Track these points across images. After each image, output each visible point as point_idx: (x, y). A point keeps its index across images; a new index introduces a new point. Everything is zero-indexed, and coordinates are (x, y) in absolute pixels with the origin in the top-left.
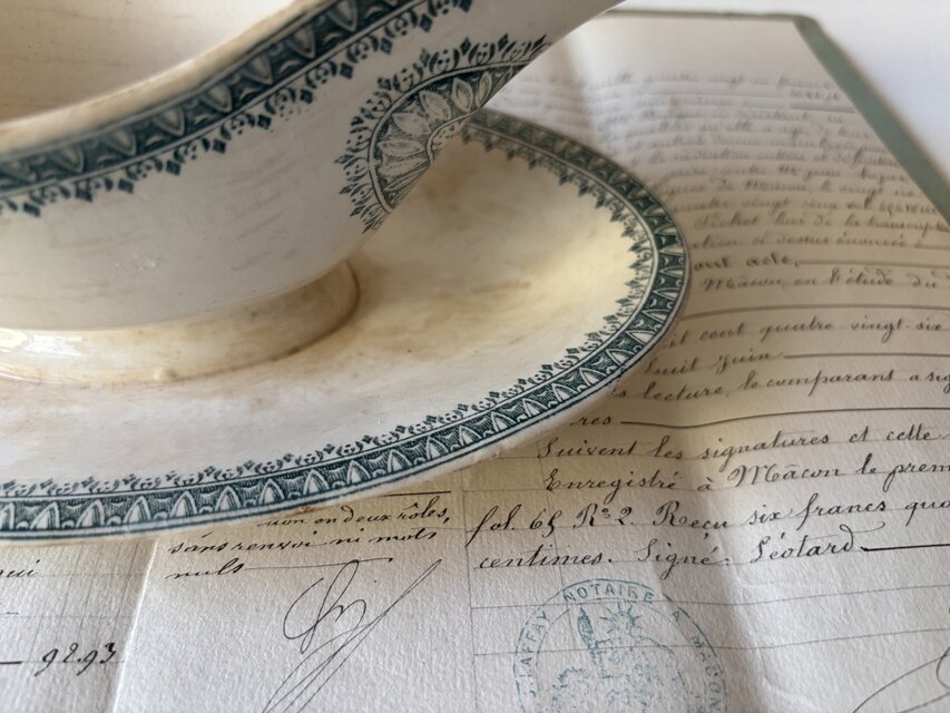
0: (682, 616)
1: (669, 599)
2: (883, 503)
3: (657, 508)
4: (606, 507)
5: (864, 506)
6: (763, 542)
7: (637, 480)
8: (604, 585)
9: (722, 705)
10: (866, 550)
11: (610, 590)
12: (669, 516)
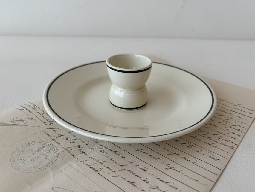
0: (56, 157)
1: (58, 154)
2: (115, 171)
3: (79, 145)
4: (72, 140)
5: (111, 169)
6: (86, 161)
7: (83, 140)
8: (54, 146)
9: (41, 170)
10: (99, 174)
11: (53, 147)
12: (79, 147)
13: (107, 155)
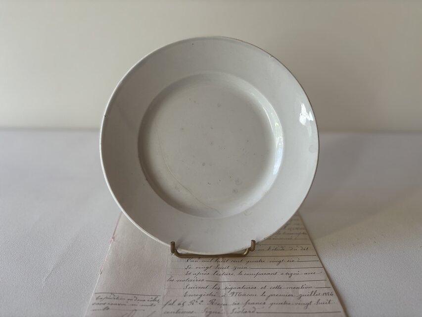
2: (265, 303)
3: (209, 300)
4: (197, 300)
5: (260, 303)
6: (234, 309)
7: (206, 294)
10: (257, 313)
12: (212, 303)
13: (242, 294)
